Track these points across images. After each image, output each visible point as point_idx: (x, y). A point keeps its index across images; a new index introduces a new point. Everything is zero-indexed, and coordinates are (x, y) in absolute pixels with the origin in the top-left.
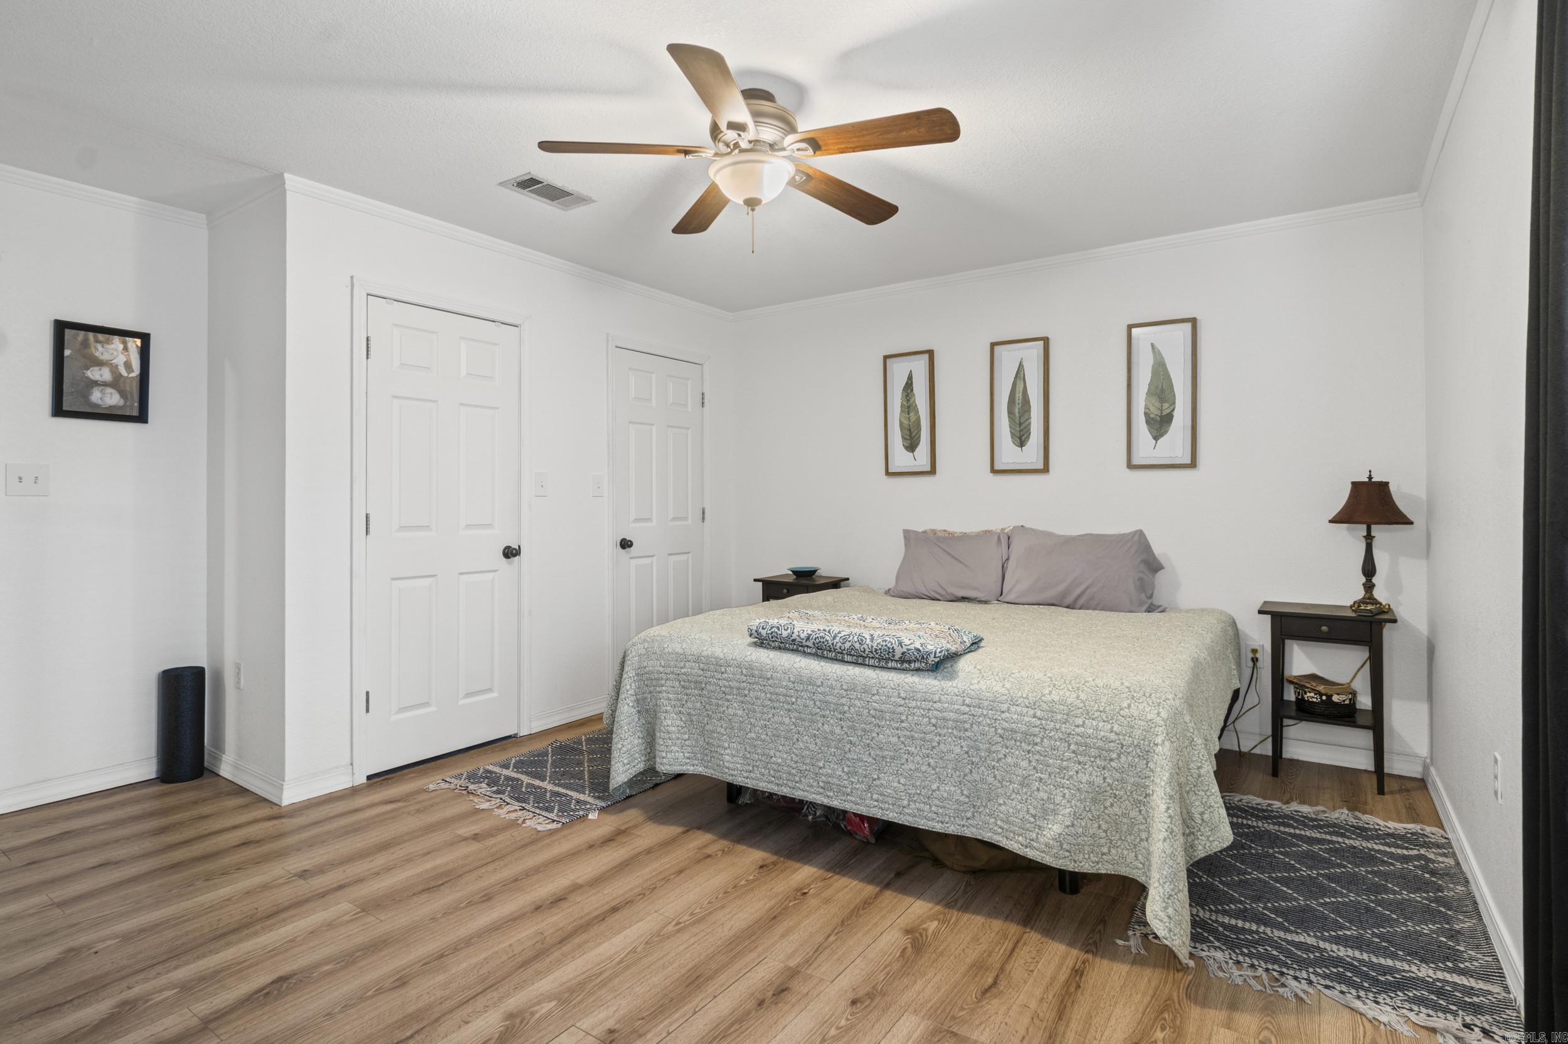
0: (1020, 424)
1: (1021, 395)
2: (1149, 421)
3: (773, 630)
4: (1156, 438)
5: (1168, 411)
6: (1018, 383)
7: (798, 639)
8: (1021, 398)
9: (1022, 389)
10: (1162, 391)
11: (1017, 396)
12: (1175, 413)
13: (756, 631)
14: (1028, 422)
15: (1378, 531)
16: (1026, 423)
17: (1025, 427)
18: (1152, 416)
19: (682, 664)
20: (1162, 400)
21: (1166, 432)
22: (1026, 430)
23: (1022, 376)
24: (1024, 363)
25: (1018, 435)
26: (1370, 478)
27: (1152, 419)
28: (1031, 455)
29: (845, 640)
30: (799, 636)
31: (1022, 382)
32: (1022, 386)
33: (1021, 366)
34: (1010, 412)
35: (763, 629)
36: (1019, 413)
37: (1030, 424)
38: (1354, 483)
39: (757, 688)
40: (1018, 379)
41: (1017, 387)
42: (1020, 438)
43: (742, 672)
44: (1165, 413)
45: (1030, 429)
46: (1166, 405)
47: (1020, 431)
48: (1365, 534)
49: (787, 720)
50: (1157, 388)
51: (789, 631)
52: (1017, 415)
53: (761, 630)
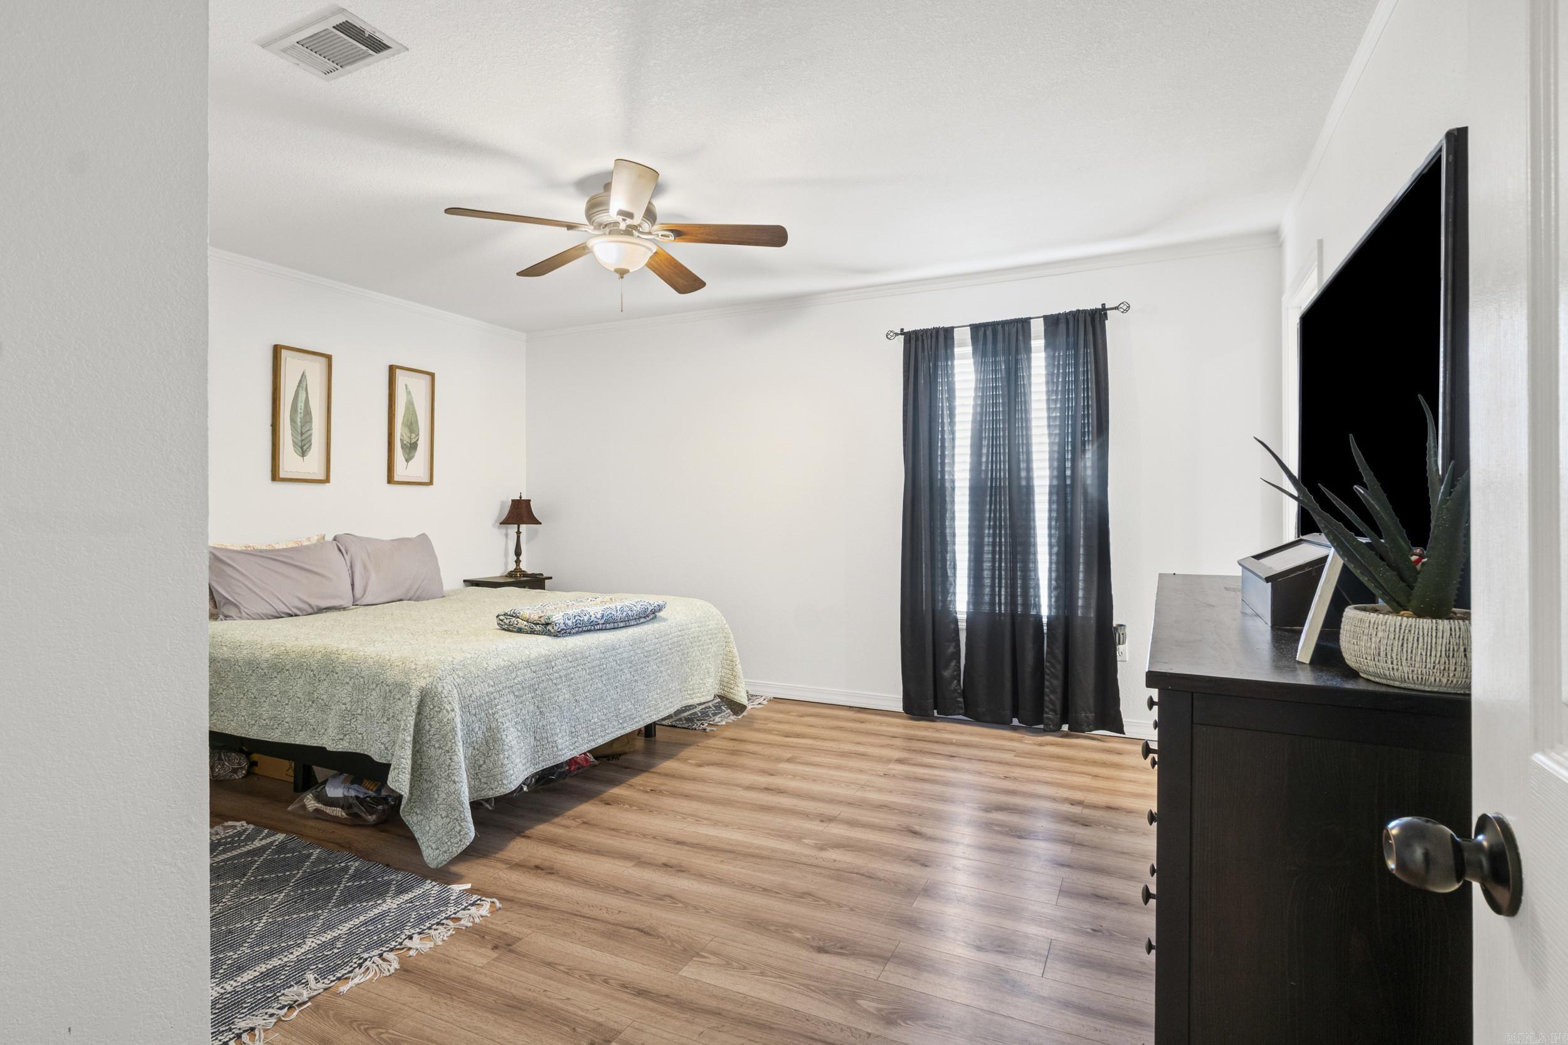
0: (302, 434)
1: (303, 405)
2: (403, 446)
3: (576, 618)
4: (407, 461)
5: (414, 440)
6: (300, 392)
7: (596, 620)
8: (303, 408)
9: (304, 399)
10: (411, 423)
11: (299, 404)
12: (419, 443)
13: (564, 623)
14: (309, 433)
15: (523, 527)
16: (307, 435)
17: (307, 438)
18: (405, 442)
19: (514, 675)
20: (411, 432)
21: (413, 456)
22: (308, 440)
23: (305, 386)
24: (307, 374)
25: (300, 444)
26: (521, 497)
27: (405, 445)
28: (312, 465)
29: (622, 611)
30: (596, 617)
31: (304, 393)
32: (304, 395)
33: (303, 375)
34: (293, 421)
35: (569, 620)
36: (301, 422)
37: (311, 435)
38: (512, 500)
39: (580, 669)
40: (301, 389)
41: (300, 396)
42: (302, 448)
43: (568, 660)
44: (412, 442)
45: (310, 441)
46: (413, 435)
47: (302, 441)
48: (517, 531)
49: (600, 685)
50: (408, 420)
51: (588, 616)
52: (299, 424)
53: (567, 621)
